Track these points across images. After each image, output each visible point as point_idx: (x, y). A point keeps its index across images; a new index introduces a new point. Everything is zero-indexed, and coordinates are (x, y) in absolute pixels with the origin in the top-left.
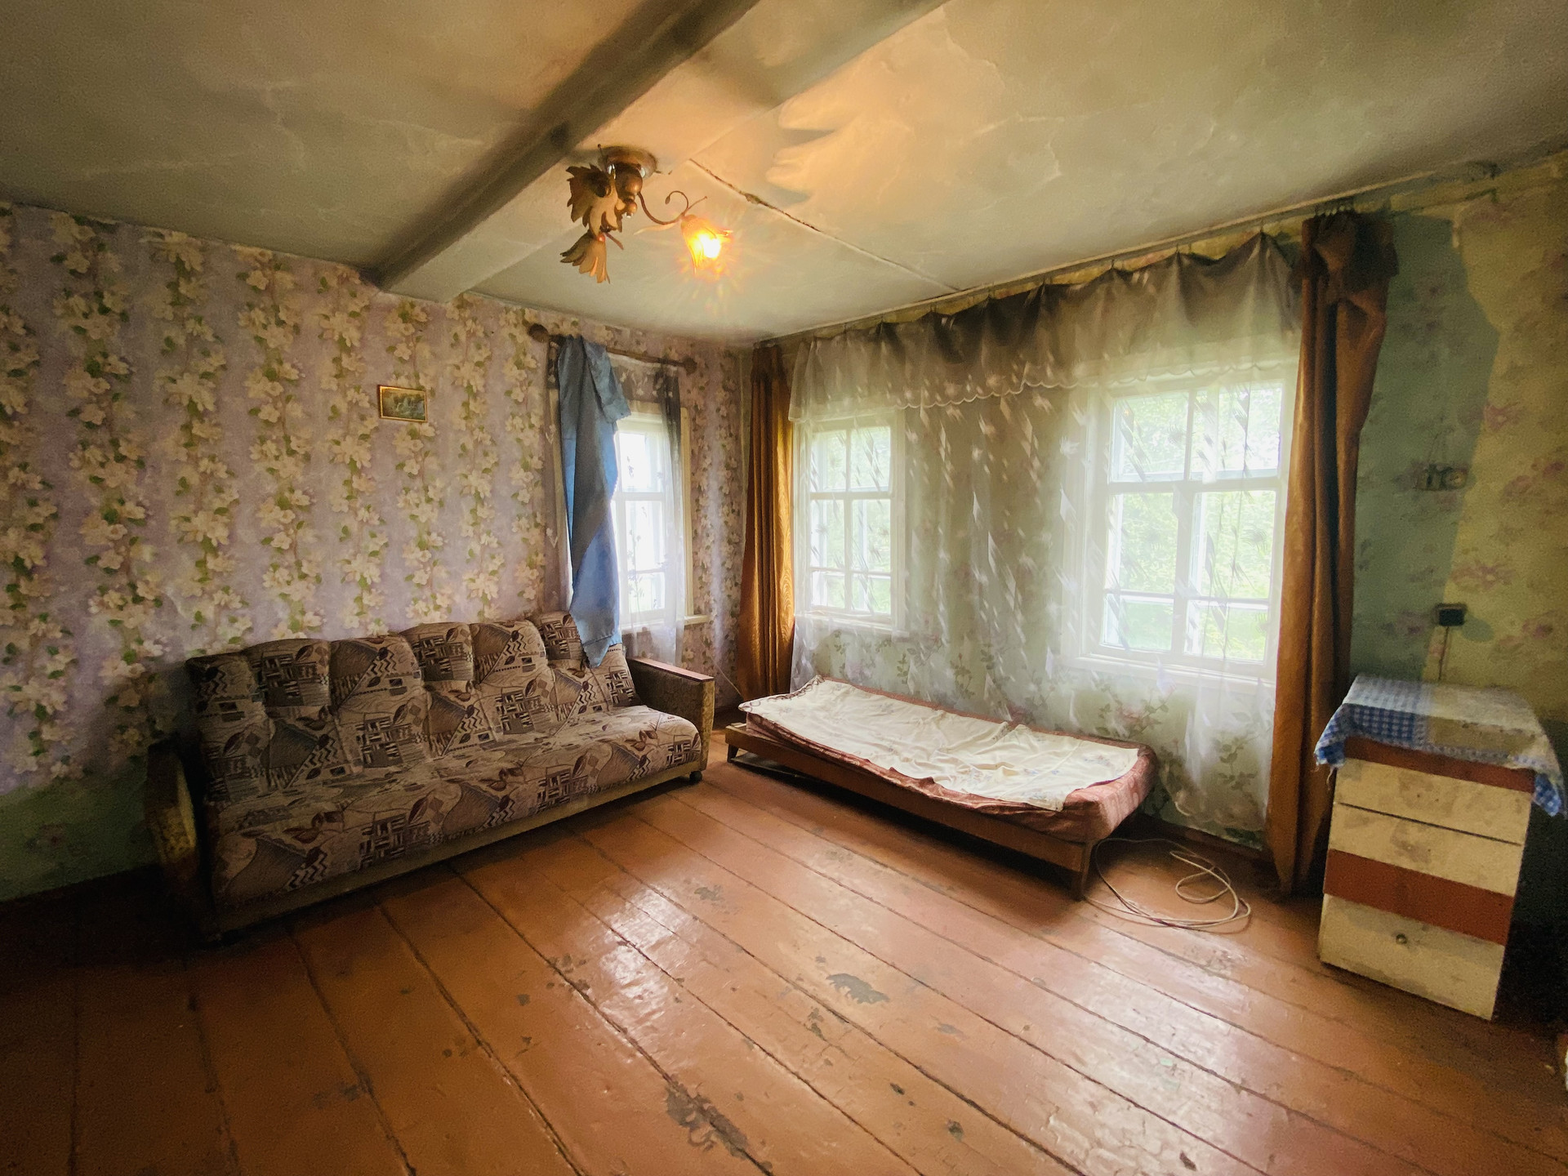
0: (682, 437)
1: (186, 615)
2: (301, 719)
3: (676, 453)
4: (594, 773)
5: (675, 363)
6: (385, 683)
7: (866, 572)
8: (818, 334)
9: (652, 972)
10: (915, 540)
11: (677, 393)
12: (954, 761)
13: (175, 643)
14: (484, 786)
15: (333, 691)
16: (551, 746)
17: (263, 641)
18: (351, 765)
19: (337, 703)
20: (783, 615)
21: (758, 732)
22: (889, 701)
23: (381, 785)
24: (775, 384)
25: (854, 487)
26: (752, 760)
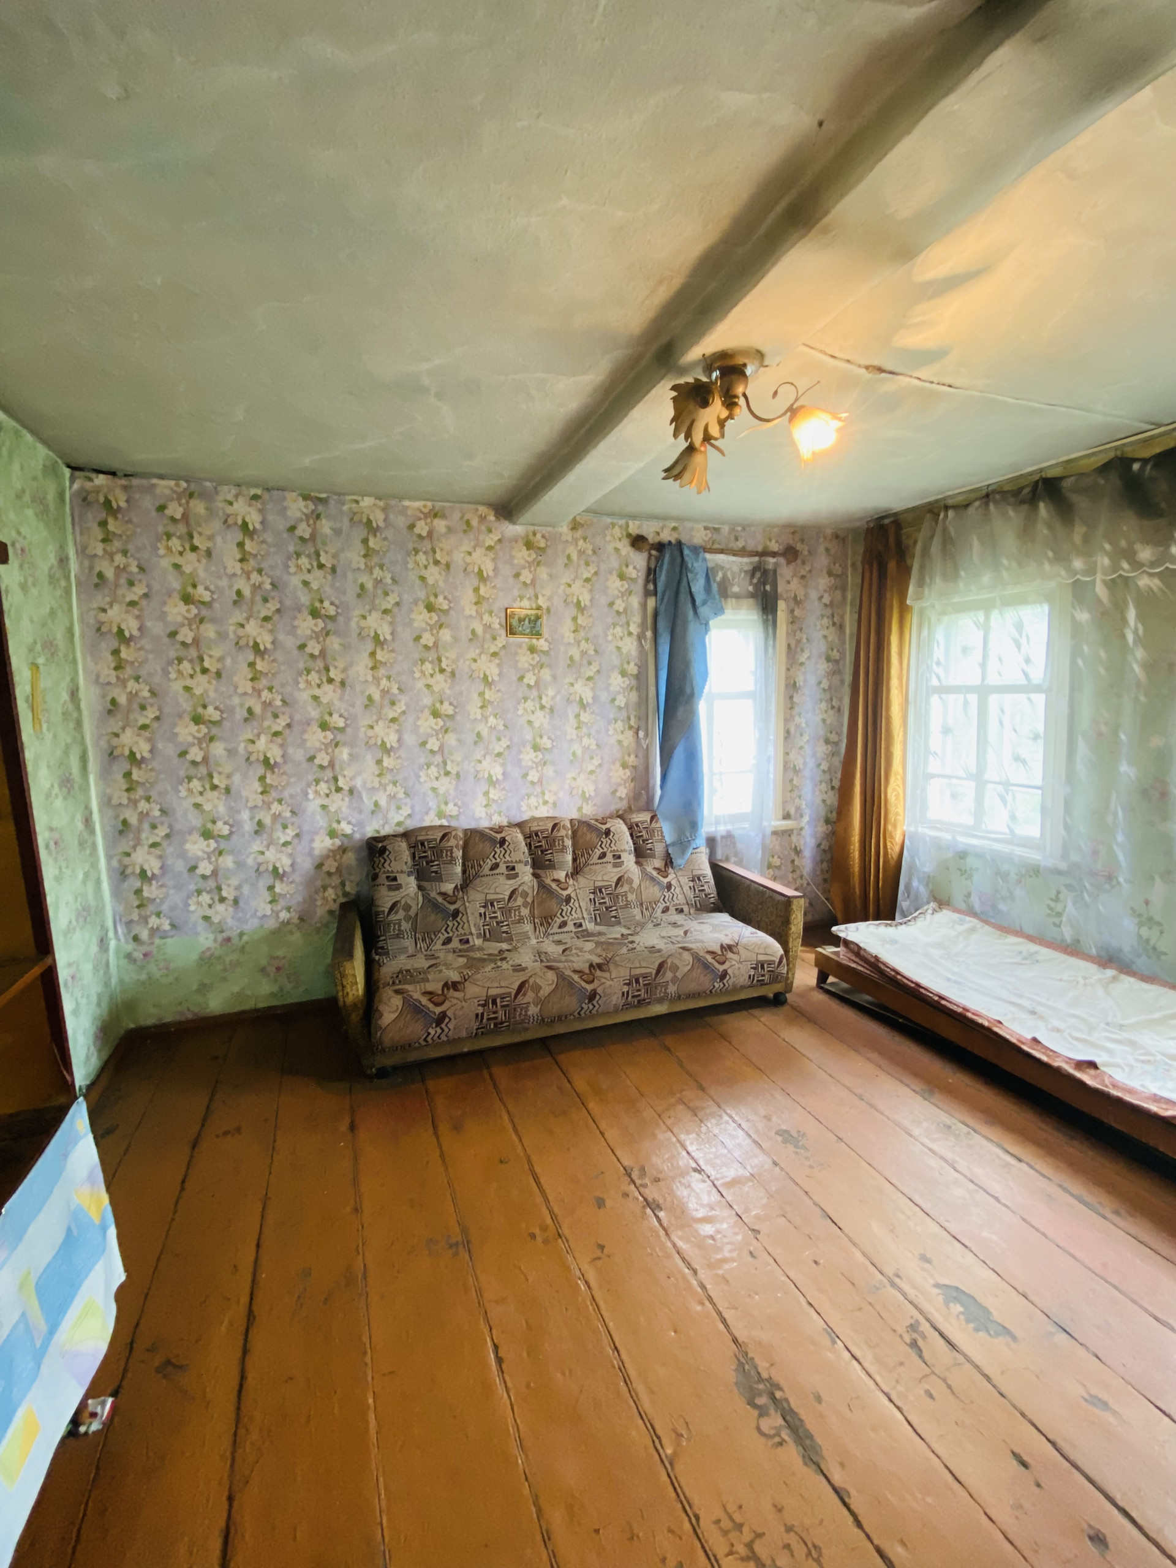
0: (778, 631)
1: (368, 802)
2: (440, 894)
3: (770, 650)
4: (674, 980)
5: (774, 554)
6: (502, 868)
7: (1007, 784)
8: (950, 502)
9: (726, 1212)
10: (1082, 749)
11: (775, 586)
12: (1132, 1043)
13: (360, 824)
14: (576, 977)
15: (464, 872)
16: (635, 945)
17: (419, 825)
18: (475, 937)
19: (466, 884)
20: (890, 827)
21: (855, 962)
22: (1034, 947)
23: (495, 961)
24: (892, 565)
25: (993, 679)
26: (846, 991)
